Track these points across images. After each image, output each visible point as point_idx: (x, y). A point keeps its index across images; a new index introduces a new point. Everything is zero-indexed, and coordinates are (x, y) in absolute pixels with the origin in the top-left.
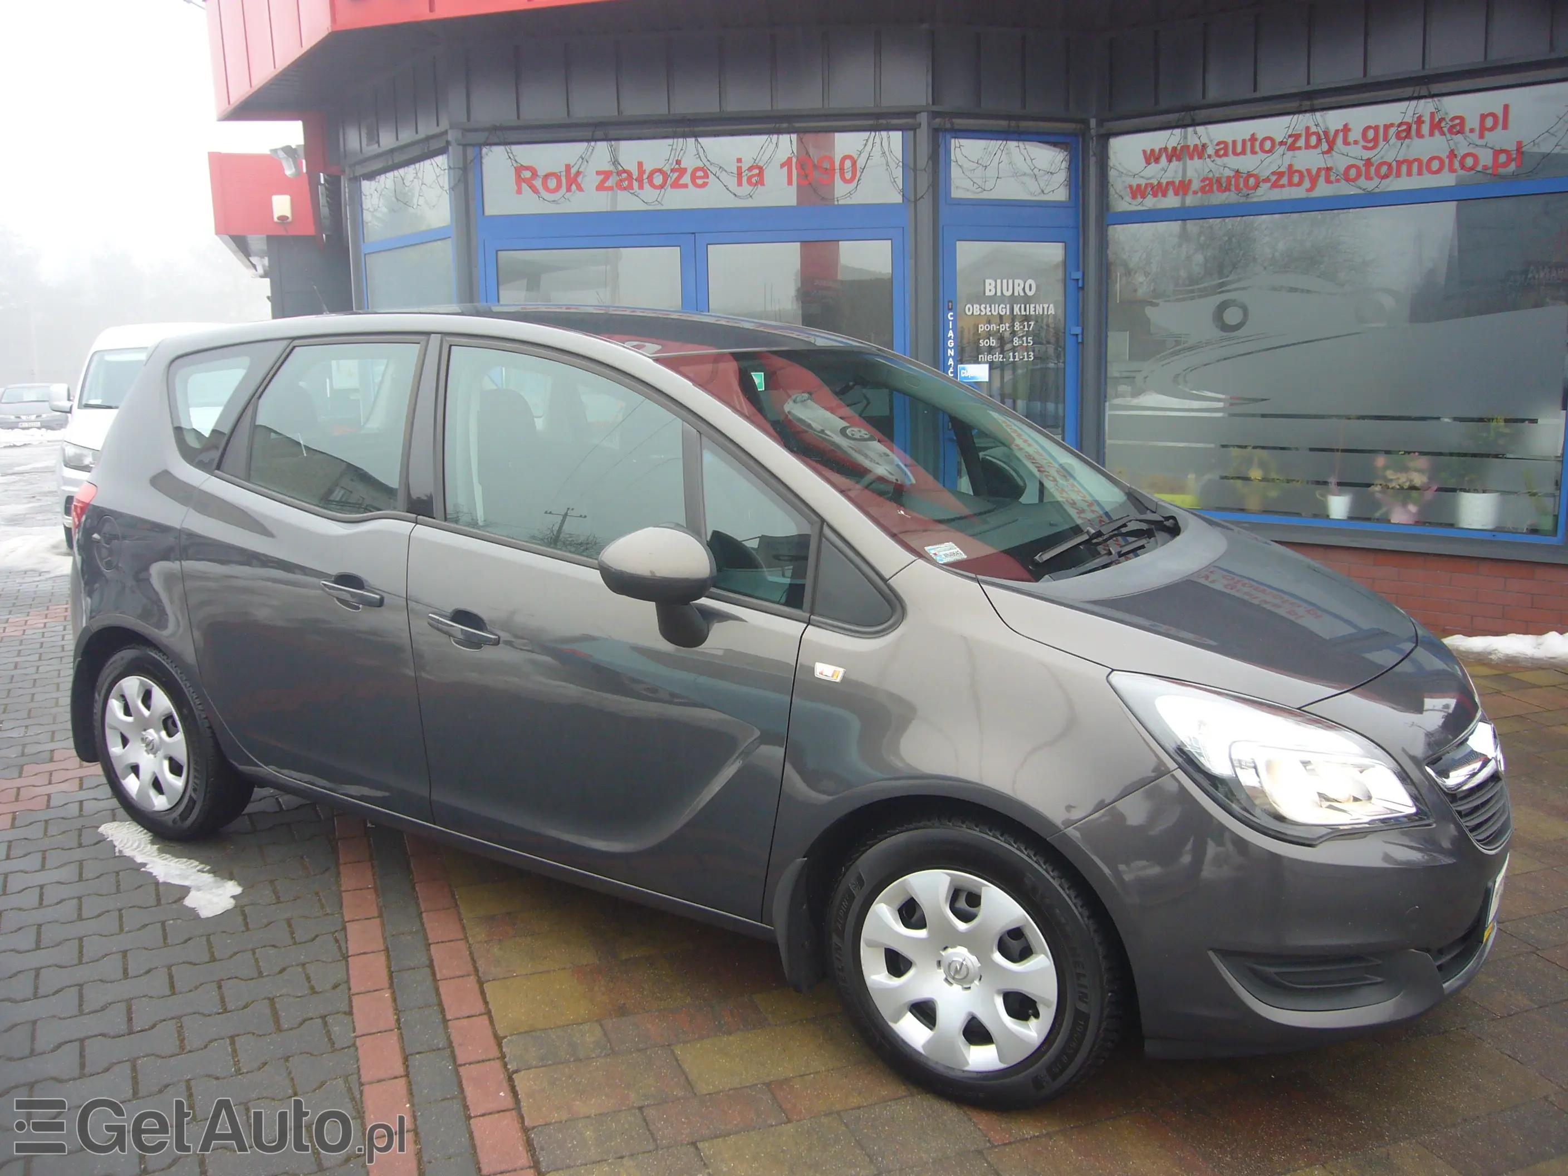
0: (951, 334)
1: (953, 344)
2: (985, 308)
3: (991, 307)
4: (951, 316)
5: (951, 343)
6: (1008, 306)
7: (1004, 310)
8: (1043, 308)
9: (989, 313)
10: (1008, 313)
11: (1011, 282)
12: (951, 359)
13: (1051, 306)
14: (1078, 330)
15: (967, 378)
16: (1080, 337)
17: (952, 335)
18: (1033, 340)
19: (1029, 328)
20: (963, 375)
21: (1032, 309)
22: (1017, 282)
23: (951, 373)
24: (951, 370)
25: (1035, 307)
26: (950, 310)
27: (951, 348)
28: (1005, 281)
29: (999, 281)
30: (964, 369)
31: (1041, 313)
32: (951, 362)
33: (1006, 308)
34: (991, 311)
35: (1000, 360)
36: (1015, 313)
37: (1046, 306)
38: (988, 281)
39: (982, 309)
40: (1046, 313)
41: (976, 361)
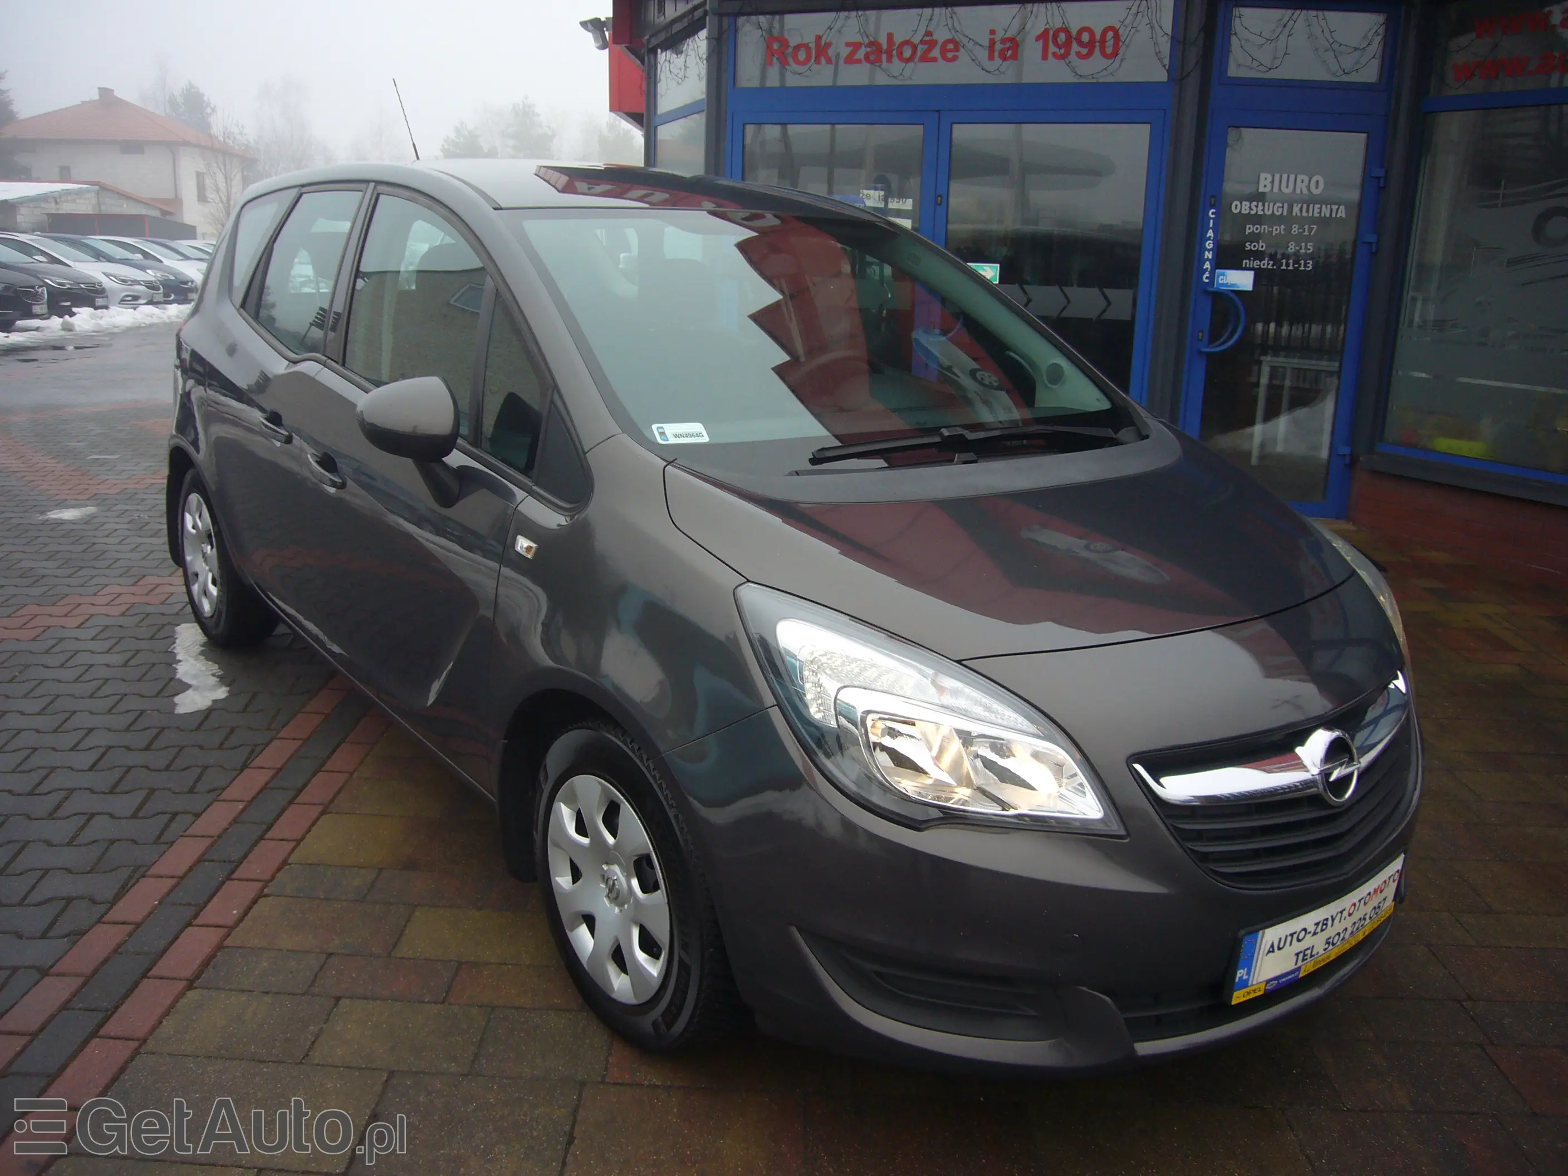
0: (1210, 233)
1: (1212, 245)
2: (1257, 207)
3: (1264, 205)
4: (1213, 213)
5: (1209, 245)
6: (1286, 205)
7: (1280, 210)
8: (1331, 210)
9: (1260, 213)
10: (1285, 214)
11: (1292, 177)
12: (1208, 263)
13: (1342, 208)
14: (1371, 238)
15: (1226, 285)
16: (1374, 245)
17: (1212, 235)
18: (1314, 246)
19: (1310, 232)
20: (1220, 282)
21: (1317, 210)
22: (1300, 177)
23: (1207, 278)
24: (1207, 274)
25: (1321, 208)
26: (1212, 207)
27: (1209, 251)
28: (1285, 176)
29: (1277, 176)
30: (1223, 275)
31: (1328, 215)
32: (1207, 265)
33: (1283, 207)
34: (1263, 210)
35: (1270, 267)
36: (1294, 214)
37: (1335, 207)
38: (1263, 176)
39: (1253, 207)
40: (1334, 215)
41: (1238, 267)
